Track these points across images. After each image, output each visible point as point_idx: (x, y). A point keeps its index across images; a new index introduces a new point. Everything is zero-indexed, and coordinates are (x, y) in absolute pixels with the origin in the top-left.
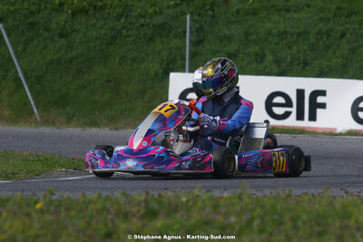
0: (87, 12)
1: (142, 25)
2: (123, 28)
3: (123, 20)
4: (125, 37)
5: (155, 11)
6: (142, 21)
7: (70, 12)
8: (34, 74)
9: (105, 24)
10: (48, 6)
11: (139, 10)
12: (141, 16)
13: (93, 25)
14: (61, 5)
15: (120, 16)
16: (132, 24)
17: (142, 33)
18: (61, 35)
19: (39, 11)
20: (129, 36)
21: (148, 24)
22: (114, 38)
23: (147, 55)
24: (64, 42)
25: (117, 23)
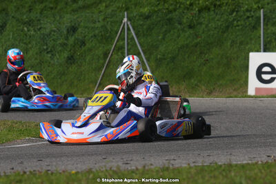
0: (209, 9)
1: (248, 17)
2: (234, 20)
3: (235, 14)
4: (235, 27)
5: (258, 7)
6: (248, 14)
7: (197, 9)
8: (170, 55)
9: (221, 17)
10: (182, 6)
11: (246, 7)
12: (247, 10)
13: (213, 19)
14: (191, 5)
15: (233, 11)
16: (241, 17)
17: (248, 23)
18: (190, 27)
19: (175, 10)
20: (238, 26)
21: (252, 16)
22: (227, 27)
23: (251, 39)
24: (192, 32)
25: (230, 17)
